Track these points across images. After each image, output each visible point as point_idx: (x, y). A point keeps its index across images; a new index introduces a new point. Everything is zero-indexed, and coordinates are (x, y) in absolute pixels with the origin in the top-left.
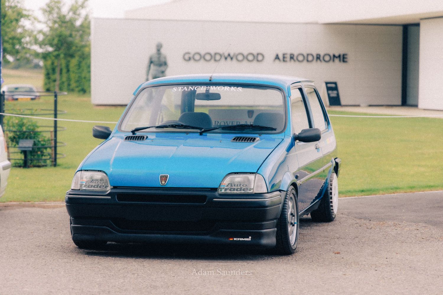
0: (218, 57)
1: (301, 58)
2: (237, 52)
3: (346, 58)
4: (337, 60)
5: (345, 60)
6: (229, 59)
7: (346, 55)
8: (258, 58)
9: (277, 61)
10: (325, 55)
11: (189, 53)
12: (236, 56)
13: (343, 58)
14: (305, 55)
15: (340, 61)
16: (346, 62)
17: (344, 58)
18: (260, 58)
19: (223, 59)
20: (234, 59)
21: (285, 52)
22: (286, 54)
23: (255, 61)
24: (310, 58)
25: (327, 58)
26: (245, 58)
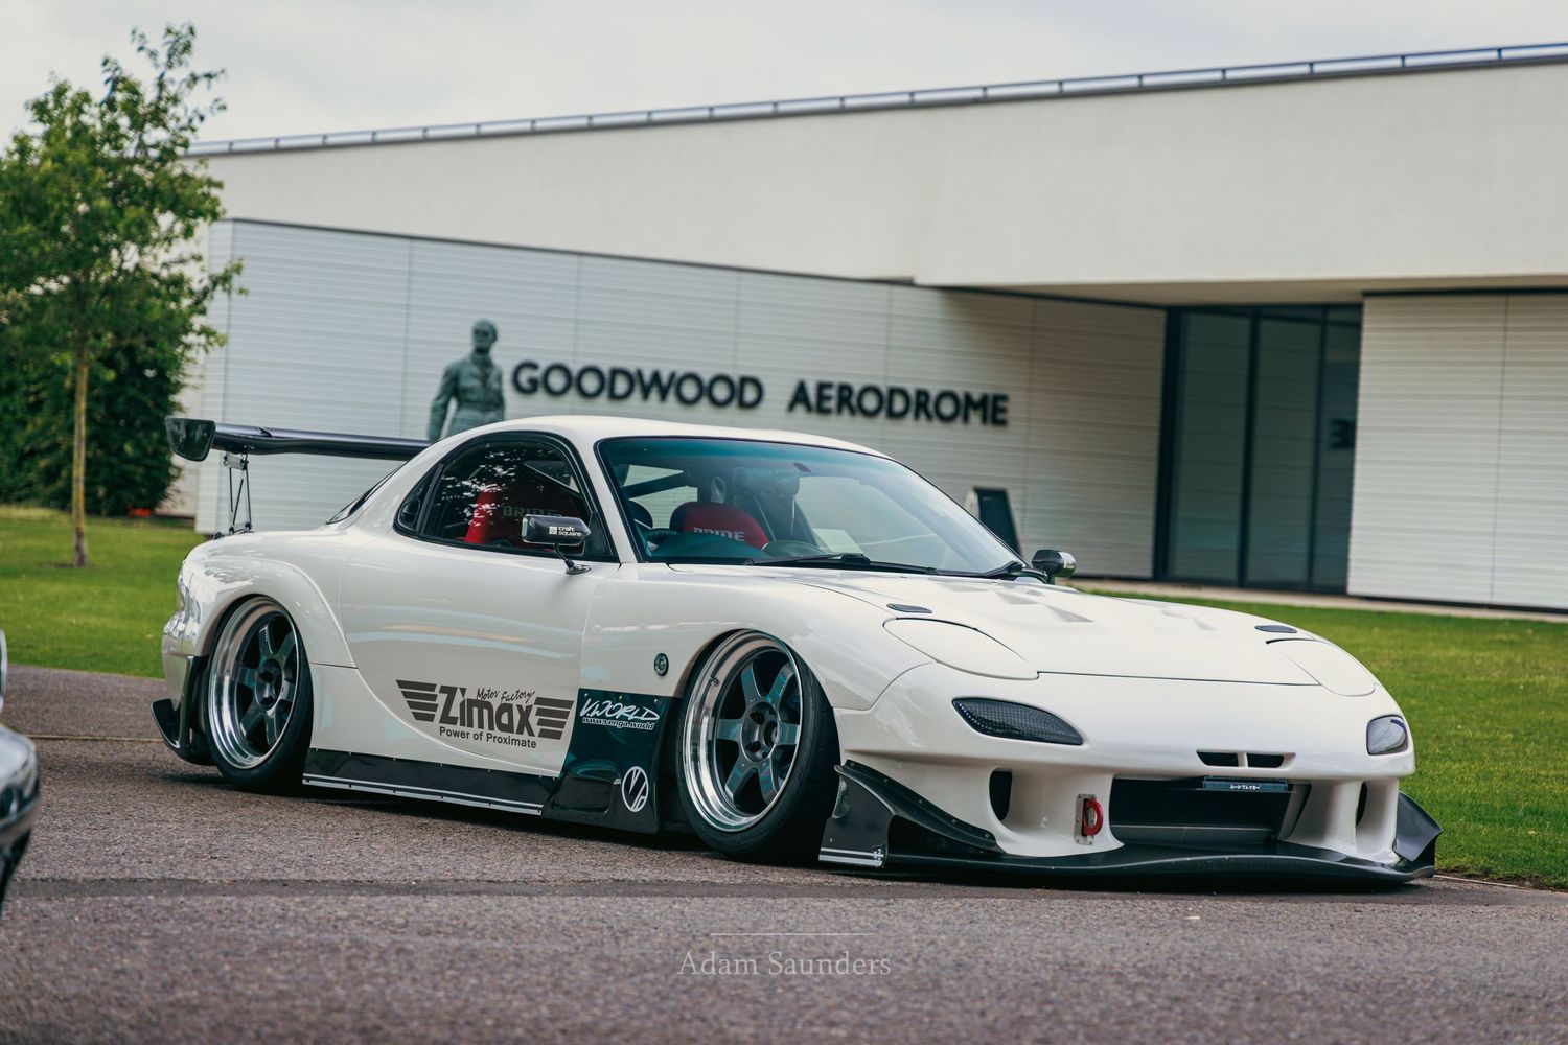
0: (621, 386)
1: (870, 402)
2: (681, 370)
3: (1004, 410)
4: (975, 417)
5: (1000, 416)
6: (654, 395)
7: (1004, 398)
8: (742, 393)
9: (800, 409)
10: (944, 395)
11: (533, 366)
12: (677, 382)
13: (991, 410)
14: (884, 390)
15: (984, 420)
16: (1003, 423)
17: (997, 410)
18: (750, 394)
19: (637, 395)
20: (671, 397)
21: (826, 379)
22: (829, 386)
23: (733, 407)
24: (899, 404)
25: (947, 407)
26: (705, 391)
